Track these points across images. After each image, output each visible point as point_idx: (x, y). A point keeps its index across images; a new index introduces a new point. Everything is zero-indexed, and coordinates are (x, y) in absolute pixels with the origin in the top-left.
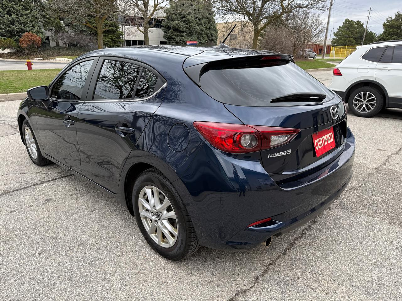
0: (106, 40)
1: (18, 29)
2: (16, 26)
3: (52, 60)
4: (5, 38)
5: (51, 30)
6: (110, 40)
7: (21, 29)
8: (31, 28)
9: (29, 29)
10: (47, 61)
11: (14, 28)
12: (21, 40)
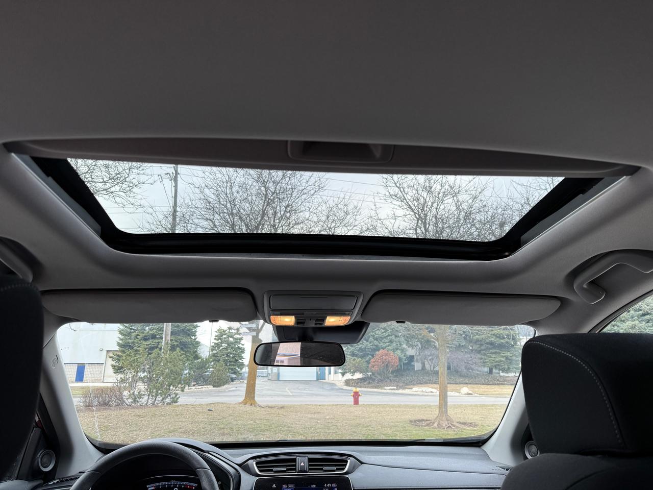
0: (497, 360)
1: (372, 345)
2: (370, 343)
3: (409, 390)
4: (355, 358)
5: (415, 346)
6: (503, 359)
7: (376, 346)
8: (388, 344)
9: (385, 345)
10: (400, 391)
11: (367, 344)
12: (372, 360)
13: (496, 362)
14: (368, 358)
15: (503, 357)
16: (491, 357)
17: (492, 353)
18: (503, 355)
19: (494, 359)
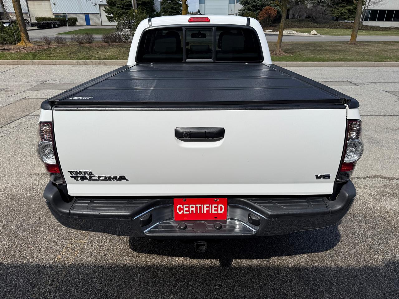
6: (346, 11)
7: (264, 3)
12: (260, 13)
13: (341, 13)
14: (258, 11)
15: (347, 9)
16: (339, 10)
17: (340, 7)
18: (348, 8)
19: (340, 11)
